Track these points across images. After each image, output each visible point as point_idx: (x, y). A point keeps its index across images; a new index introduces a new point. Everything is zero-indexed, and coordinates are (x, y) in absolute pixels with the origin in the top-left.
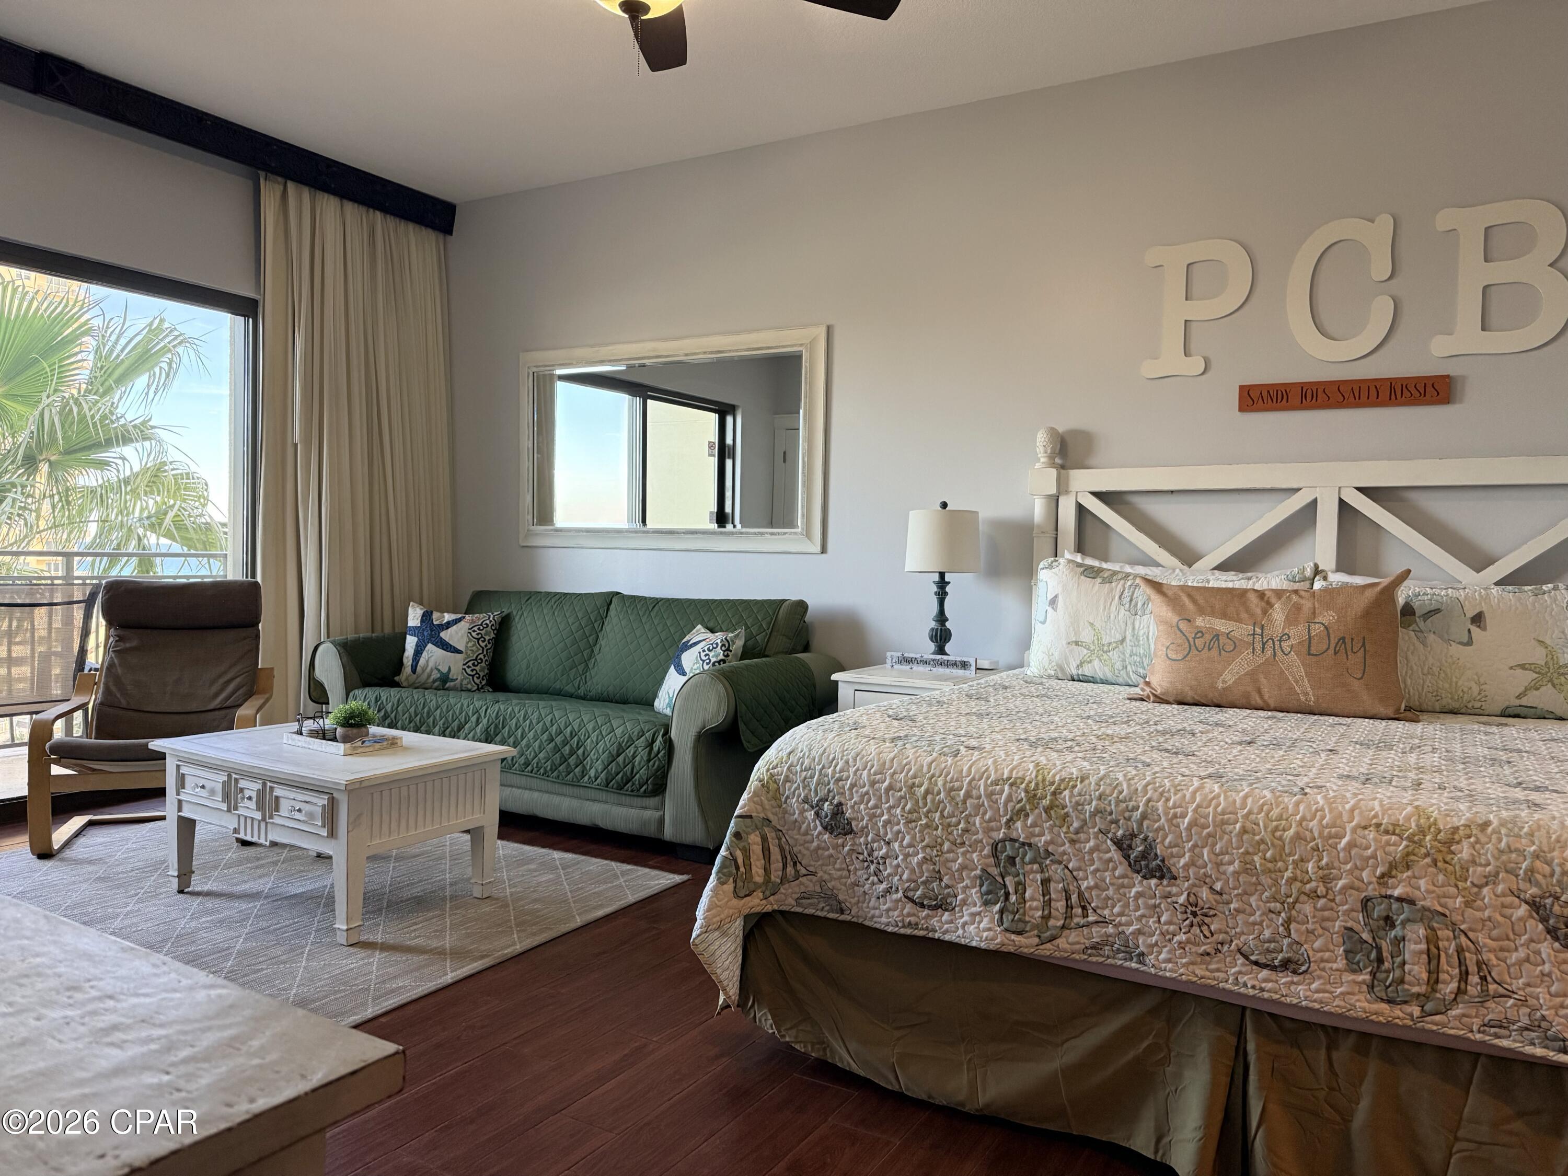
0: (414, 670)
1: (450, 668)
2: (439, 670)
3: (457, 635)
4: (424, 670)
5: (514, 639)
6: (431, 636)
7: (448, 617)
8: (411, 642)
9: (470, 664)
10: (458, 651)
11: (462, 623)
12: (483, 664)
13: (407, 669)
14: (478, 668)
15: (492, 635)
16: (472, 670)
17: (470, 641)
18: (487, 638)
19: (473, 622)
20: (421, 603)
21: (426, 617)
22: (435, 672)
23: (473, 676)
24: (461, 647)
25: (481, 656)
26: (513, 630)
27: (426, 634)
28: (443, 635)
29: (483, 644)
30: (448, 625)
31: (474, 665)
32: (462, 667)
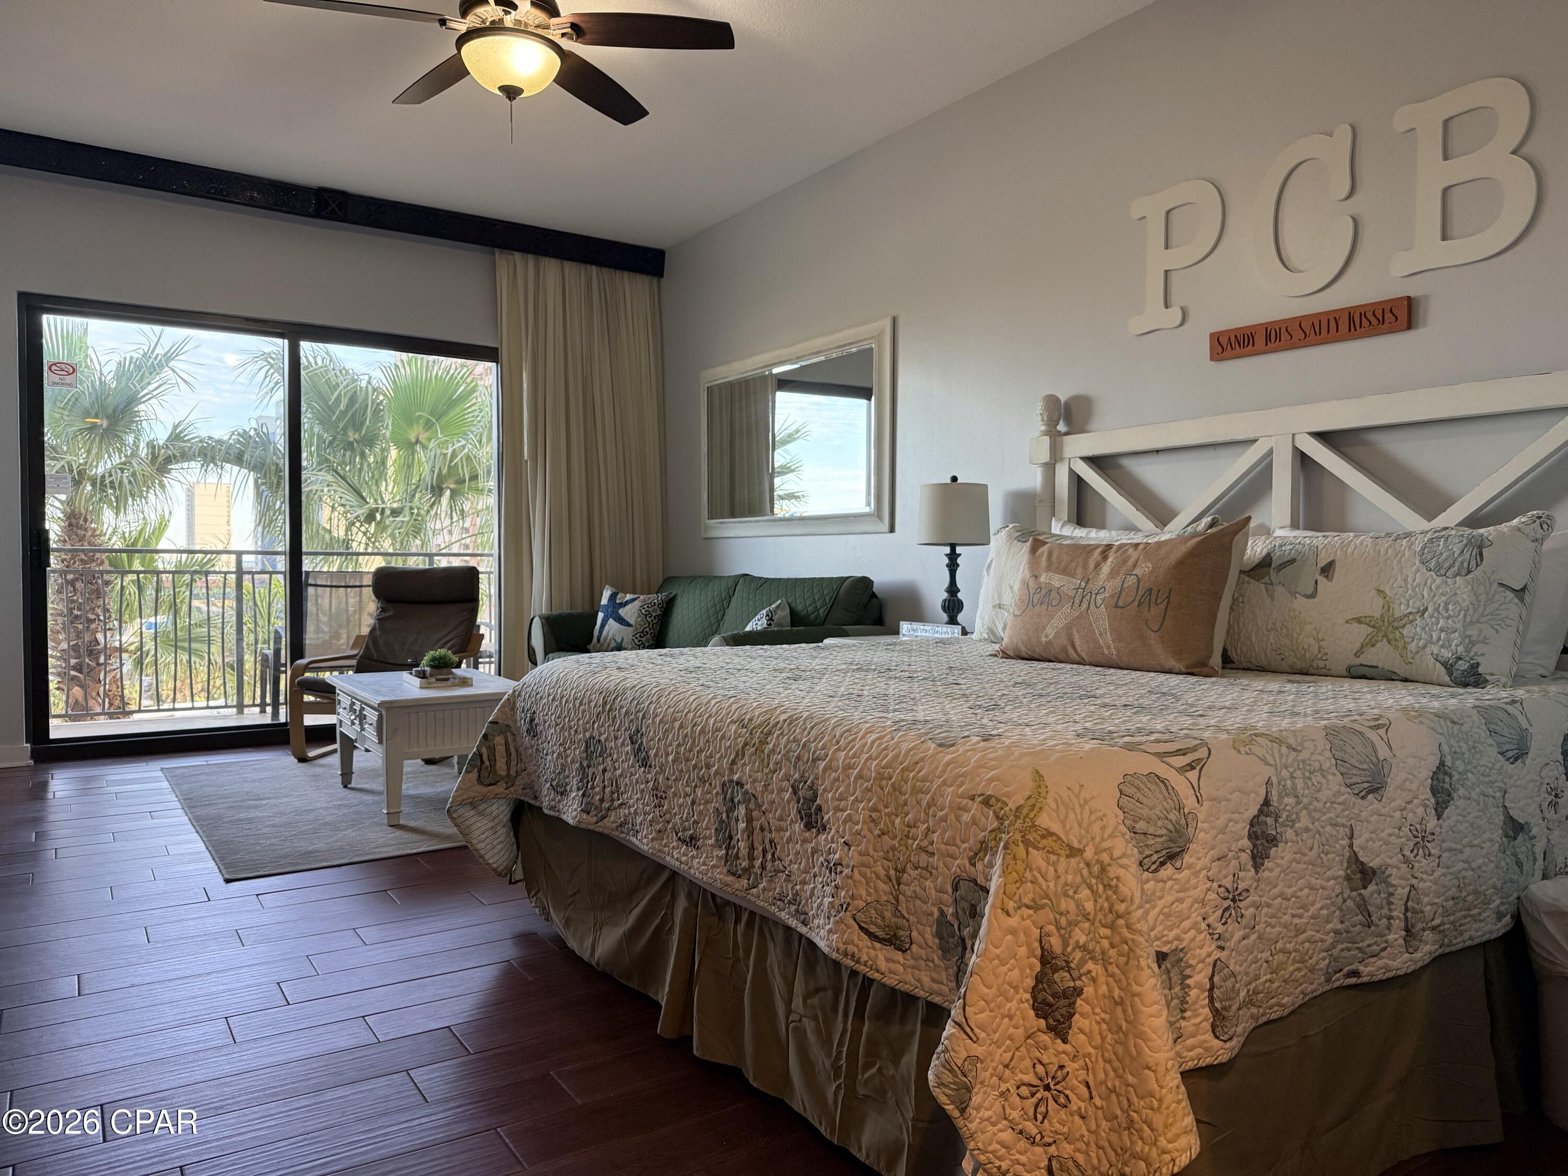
0: (599, 641)
2: (615, 641)
3: (630, 613)
4: (605, 640)
5: (674, 615)
6: (612, 612)
7: (629, 597)
8: (601, 615)
9: (638, 636)
10: (629, 625)
11: (636, 602)
12: (648, 636)
13: (595, 639)
14: (643, 639)
15: (659, 612)
17: (639, 616)
18: (654, 614)
19: (644, 600)
20: (612, 585)
21: (613, 597)
22: (613, 642)
23: (639, 646)
24: (632, 622)
25: (647, 629)
26: (675, 609)
27: (609, 611)
28: (620, 611)
29: (649, 620)
30: (627, 603)
31: (640, 636)
32: (631, 637)
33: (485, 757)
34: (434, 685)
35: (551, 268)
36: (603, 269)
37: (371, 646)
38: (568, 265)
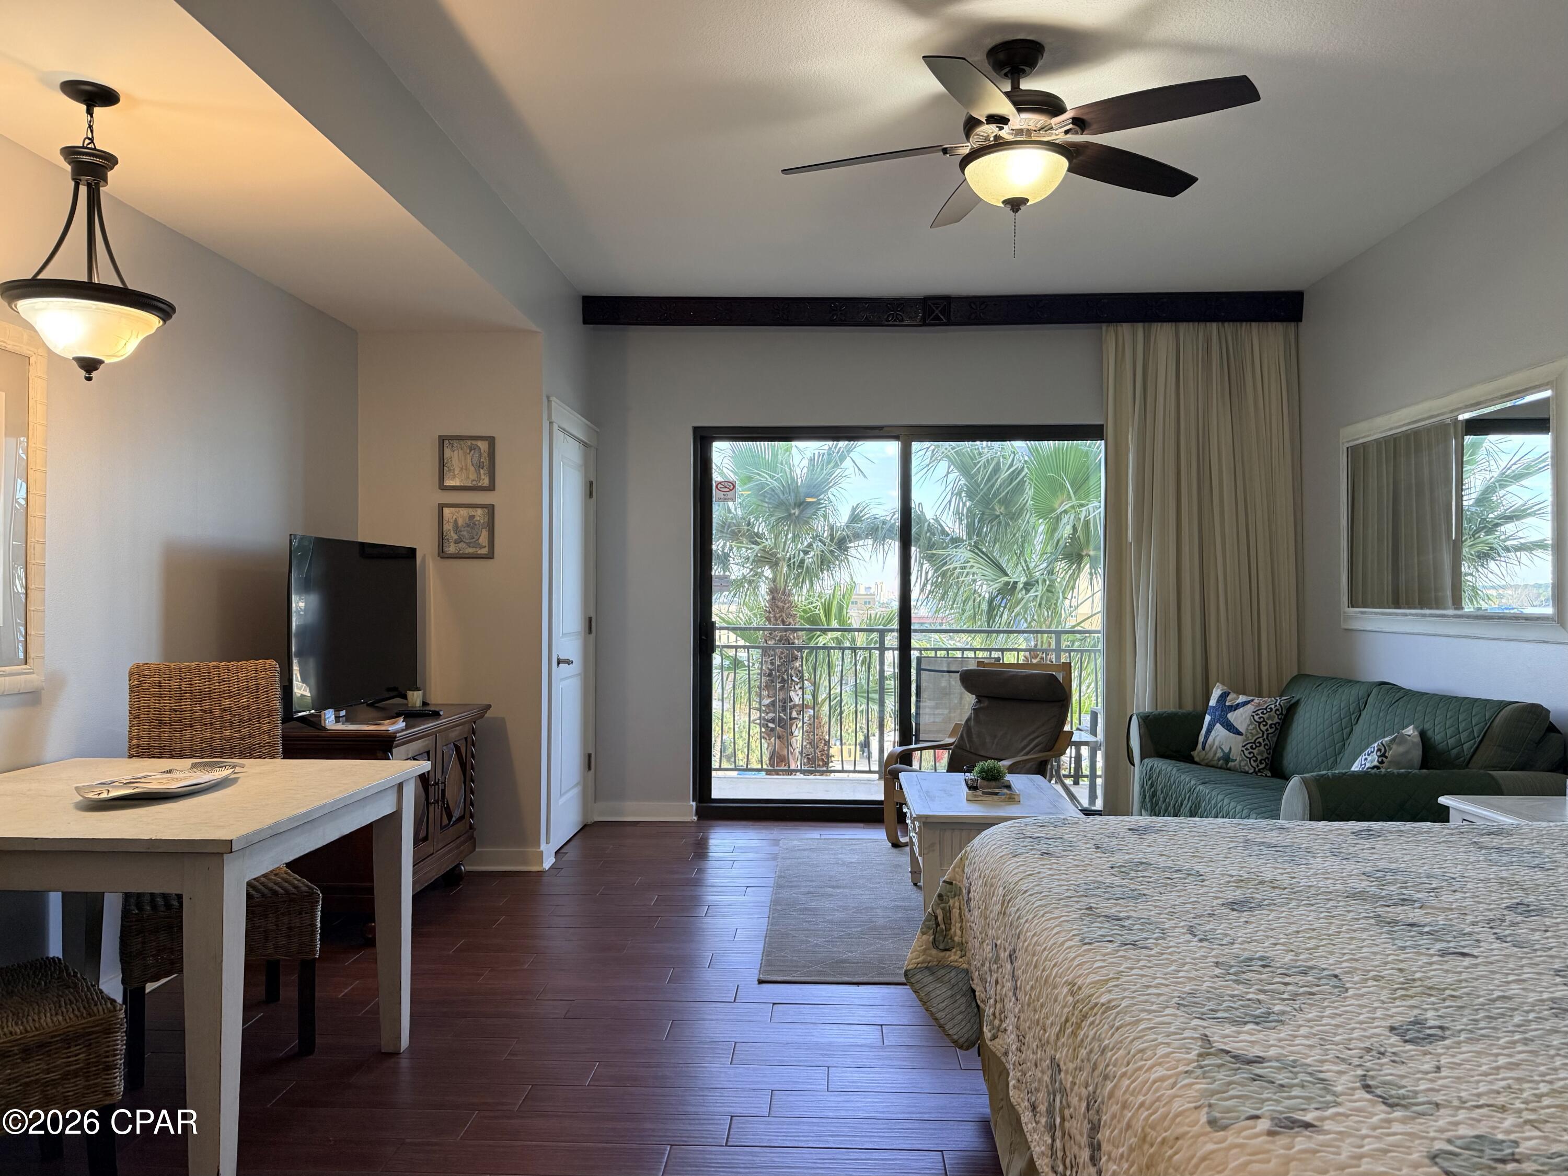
0: (1203, 748)
1: (1230, 748)
2: (1222, 750)
3: (1239, 718)
4: (1211, 747)
5: (1295, 725)
6: (1221, 716)
7: (1242, 699)
8: (1208, 718)
9: (1248, 746)
10: (1239, 733)
11: (1249, 705)
12: (1262, 748)
13: (1200, 746)
14: (1255, 751)
15: (1276, 720)
16: (1250, 753)
17: (1251, 723)
18: (1269, 722)
19: (1259, 704)
20: (1223, 684)
21: (1224, 696)
22: (1219, 751)
23: (1250, 759)
24: (1242, 729)
25: (1261, 740)
26: (1296, 717)
27: (1217, 713)
28: (1230, 716)
29: (1264, 728)
30: (1237, 707)
31: (1251, 747)
32: (1241, 748)
33: (940, 918)
34: (980, 799)
35: (1163, 334)
36: (1226, 324)
37: (965, 735)
38: (1183, 326)
